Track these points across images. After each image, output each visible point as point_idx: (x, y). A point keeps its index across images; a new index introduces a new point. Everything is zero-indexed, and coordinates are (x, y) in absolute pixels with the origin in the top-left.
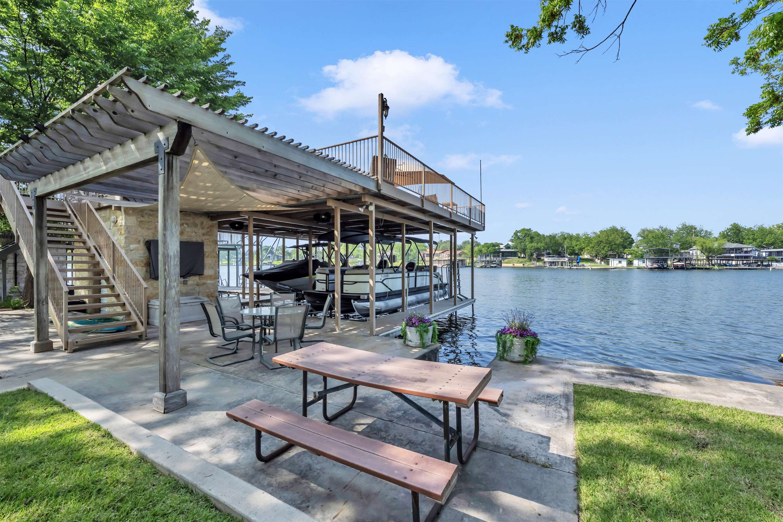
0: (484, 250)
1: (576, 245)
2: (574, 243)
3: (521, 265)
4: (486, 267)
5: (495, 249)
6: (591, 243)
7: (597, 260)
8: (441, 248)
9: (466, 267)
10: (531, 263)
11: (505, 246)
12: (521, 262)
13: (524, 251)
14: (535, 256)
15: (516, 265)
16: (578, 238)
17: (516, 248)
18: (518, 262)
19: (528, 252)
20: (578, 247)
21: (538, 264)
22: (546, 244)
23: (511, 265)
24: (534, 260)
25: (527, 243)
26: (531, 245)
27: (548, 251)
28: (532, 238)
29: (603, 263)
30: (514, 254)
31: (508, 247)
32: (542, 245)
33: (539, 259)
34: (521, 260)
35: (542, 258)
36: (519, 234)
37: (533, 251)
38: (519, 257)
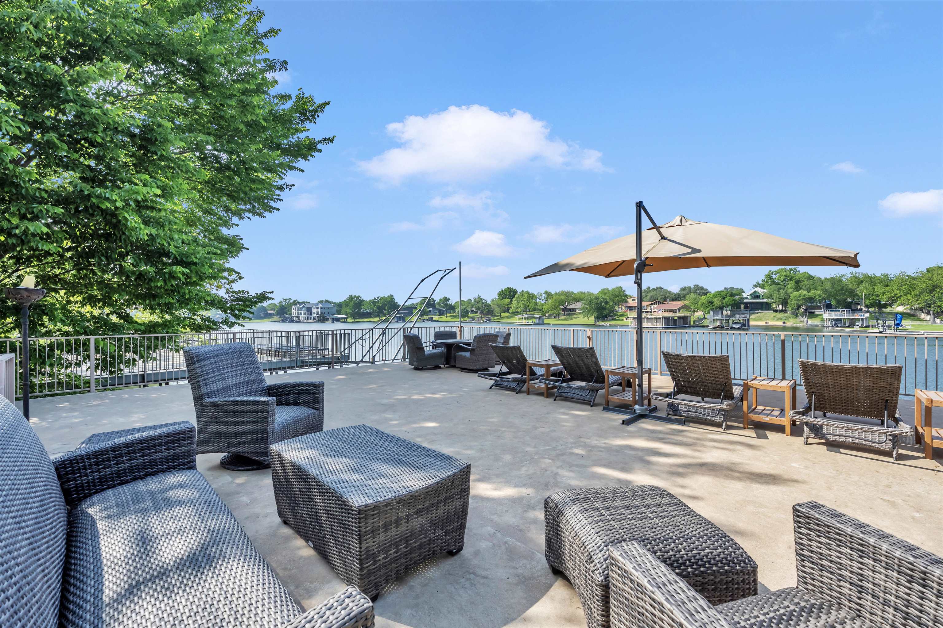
0: (717, 302)
1: (884, 293)
2: (879, 289)
3: (780, 323)
4: (722, 328)
5: (735, 300)
6: (914, 289)
7: (923, 316)
8: (648, 297)
9: (690, 326)
10: (798, 320)
11: (751, 295)
12: (780, 319)
13: (785, 303)
14: (802, 310)
15: (771, 323)
16: (886, 281)
17: (771, 297)
18: (774, 319)
19: (792, 304)
20: (888, 295)
21: (810, 322)
22: (825, 291)
23: (762, 323)
24: (803, 315)
25: (790, 290)
26: (796, 293)
27: (828, 302)
28: (798, 282)
29: (938, 320)
30: (766, 306)
31: (755, 296)
32: (818, 292)
33: (812, 315)
34: (779, 315)
35: (817, 312)
36: (774, 276)
37: (801, 303)
38: (776, 311)
